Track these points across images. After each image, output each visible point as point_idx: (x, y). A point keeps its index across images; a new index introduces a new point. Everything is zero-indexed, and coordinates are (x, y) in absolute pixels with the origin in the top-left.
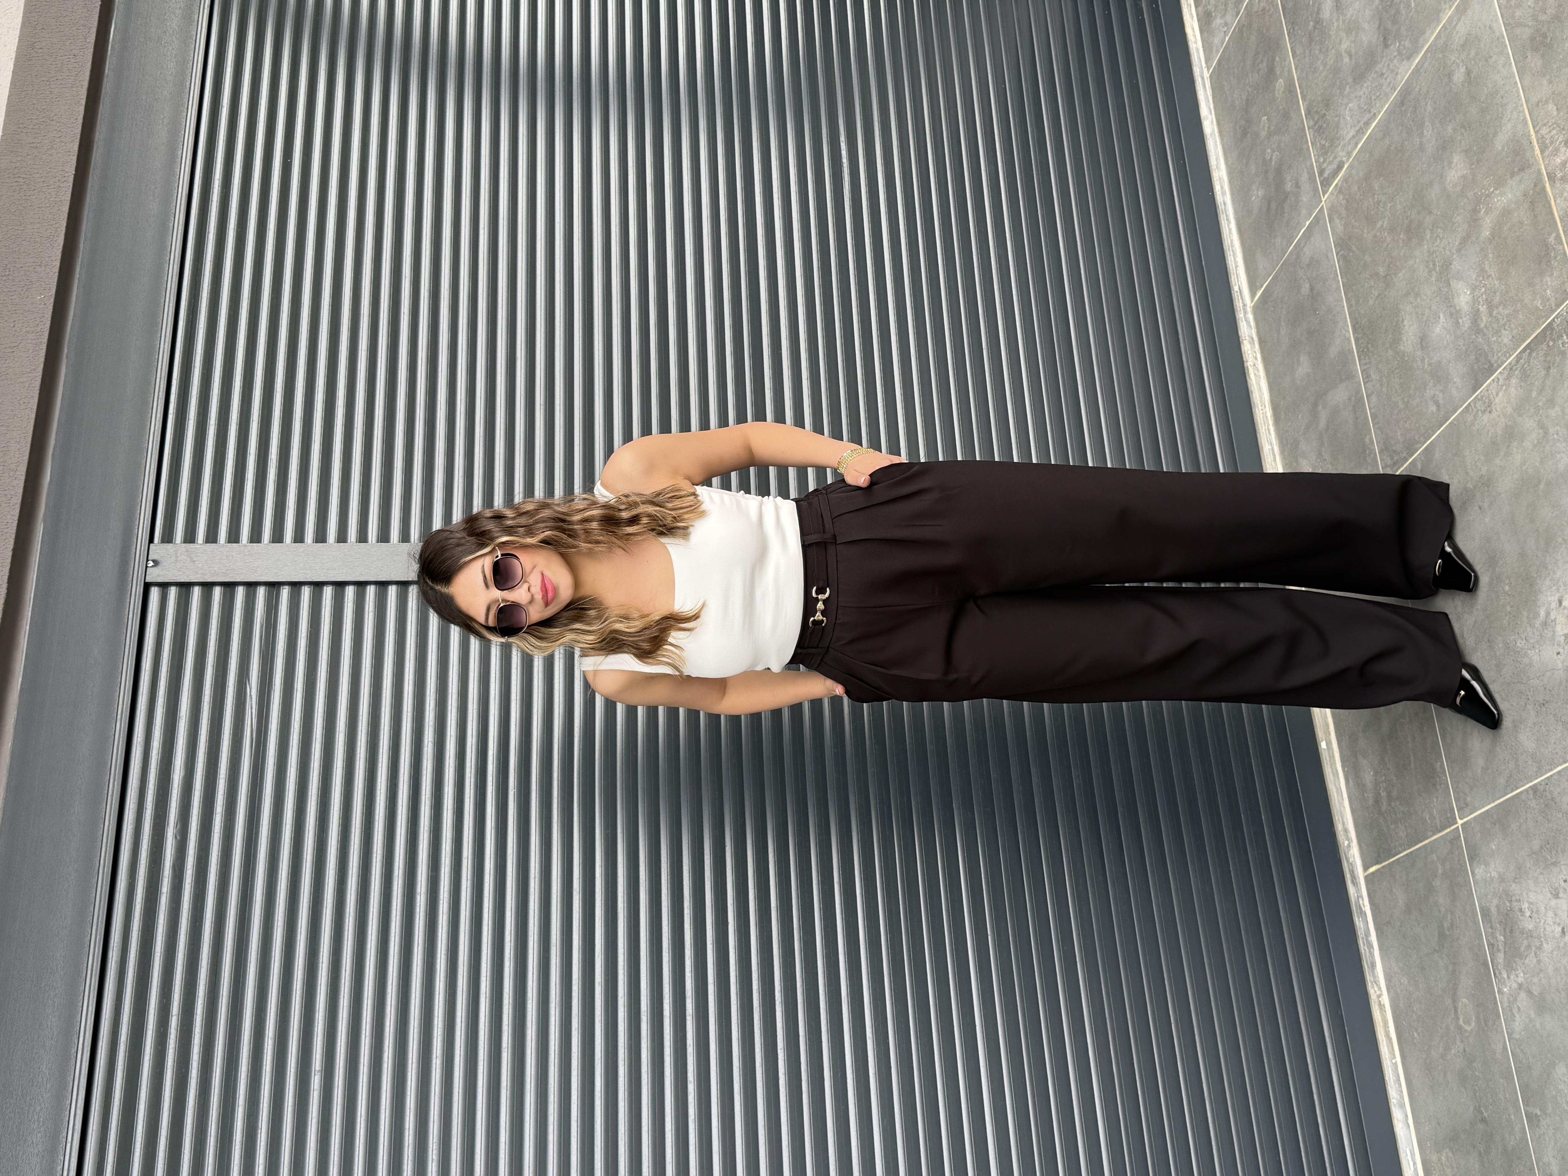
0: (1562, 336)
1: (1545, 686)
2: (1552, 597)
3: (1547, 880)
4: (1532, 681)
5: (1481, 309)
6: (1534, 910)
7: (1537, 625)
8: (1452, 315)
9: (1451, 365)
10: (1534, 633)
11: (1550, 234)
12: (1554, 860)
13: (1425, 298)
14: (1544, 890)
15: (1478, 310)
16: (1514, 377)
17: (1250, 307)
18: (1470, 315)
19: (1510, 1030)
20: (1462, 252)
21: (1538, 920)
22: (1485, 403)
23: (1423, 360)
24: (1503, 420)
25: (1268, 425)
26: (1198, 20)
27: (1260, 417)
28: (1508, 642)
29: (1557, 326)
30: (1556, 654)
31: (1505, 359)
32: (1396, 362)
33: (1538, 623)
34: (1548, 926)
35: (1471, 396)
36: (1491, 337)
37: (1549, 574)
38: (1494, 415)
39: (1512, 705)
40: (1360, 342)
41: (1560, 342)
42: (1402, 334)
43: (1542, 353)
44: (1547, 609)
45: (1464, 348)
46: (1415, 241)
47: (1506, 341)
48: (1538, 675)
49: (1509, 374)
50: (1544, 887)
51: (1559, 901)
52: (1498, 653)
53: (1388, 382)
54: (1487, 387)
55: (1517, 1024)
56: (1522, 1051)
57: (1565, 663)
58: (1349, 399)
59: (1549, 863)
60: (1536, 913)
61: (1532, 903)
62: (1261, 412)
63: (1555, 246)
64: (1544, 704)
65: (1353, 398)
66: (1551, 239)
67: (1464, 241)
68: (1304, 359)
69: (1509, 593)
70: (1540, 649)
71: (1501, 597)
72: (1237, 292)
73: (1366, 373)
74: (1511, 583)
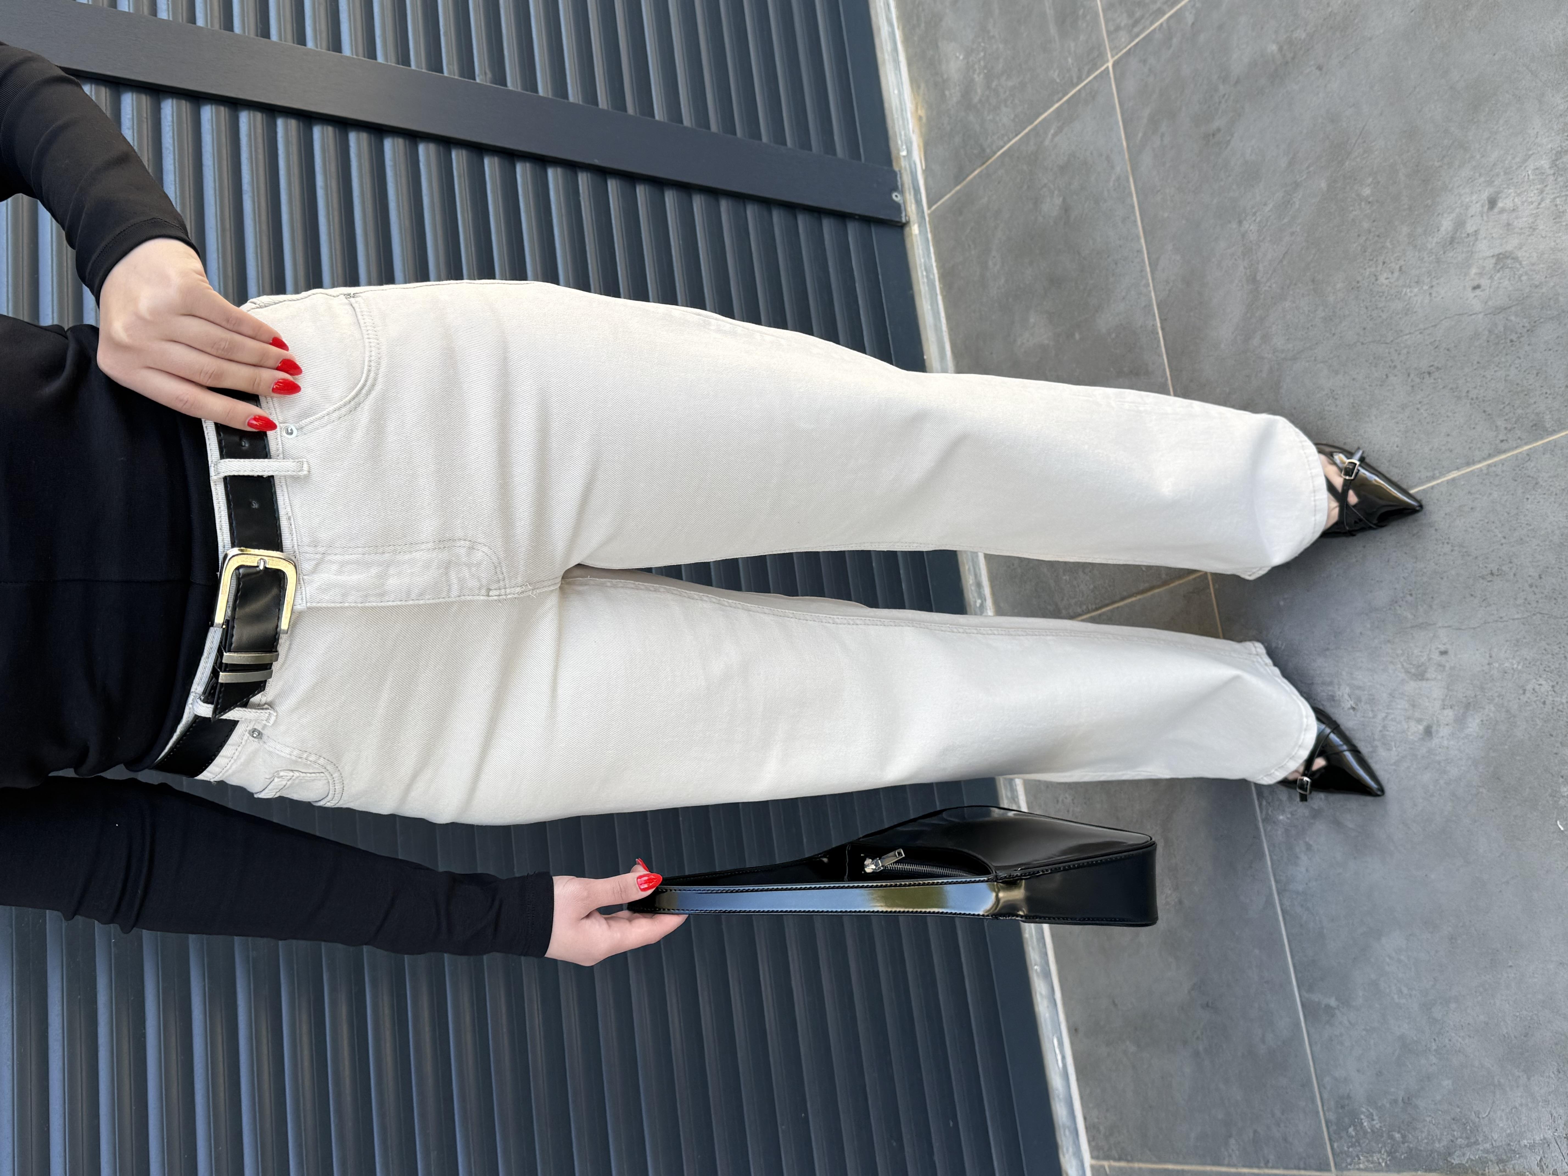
1: (1437, 343)
2: (1474, 197)
3: (1399, 652)
4: (1408, 337)
6: (1363, 698)
7: (1429, 247)
10: (1421, 259)
12: (1420, 620)
14: (1391, 667)
19: (1283, 881)
21: (1371, 714)
28: (1359, 278)
30: (1470, 289)
33: (1432, 242)
34: (1394, 723)
37: (1472, 157)
39: (1354, 379)
44: (1459, 215)
48: (1421, 326)
50: (1391, 662)
51: (1424, 684)
52: (1331, 299)
55: (1303, 869)
56: (1308, 909)
57: (1490, 303)
59: (1409, 625)
60: (1366, 703)
61: (1359, 688)
64: (1429, 373)
69: (1370, 200)
70: (1434, 283)
71: (1351, 208)
74: (1379, 182)
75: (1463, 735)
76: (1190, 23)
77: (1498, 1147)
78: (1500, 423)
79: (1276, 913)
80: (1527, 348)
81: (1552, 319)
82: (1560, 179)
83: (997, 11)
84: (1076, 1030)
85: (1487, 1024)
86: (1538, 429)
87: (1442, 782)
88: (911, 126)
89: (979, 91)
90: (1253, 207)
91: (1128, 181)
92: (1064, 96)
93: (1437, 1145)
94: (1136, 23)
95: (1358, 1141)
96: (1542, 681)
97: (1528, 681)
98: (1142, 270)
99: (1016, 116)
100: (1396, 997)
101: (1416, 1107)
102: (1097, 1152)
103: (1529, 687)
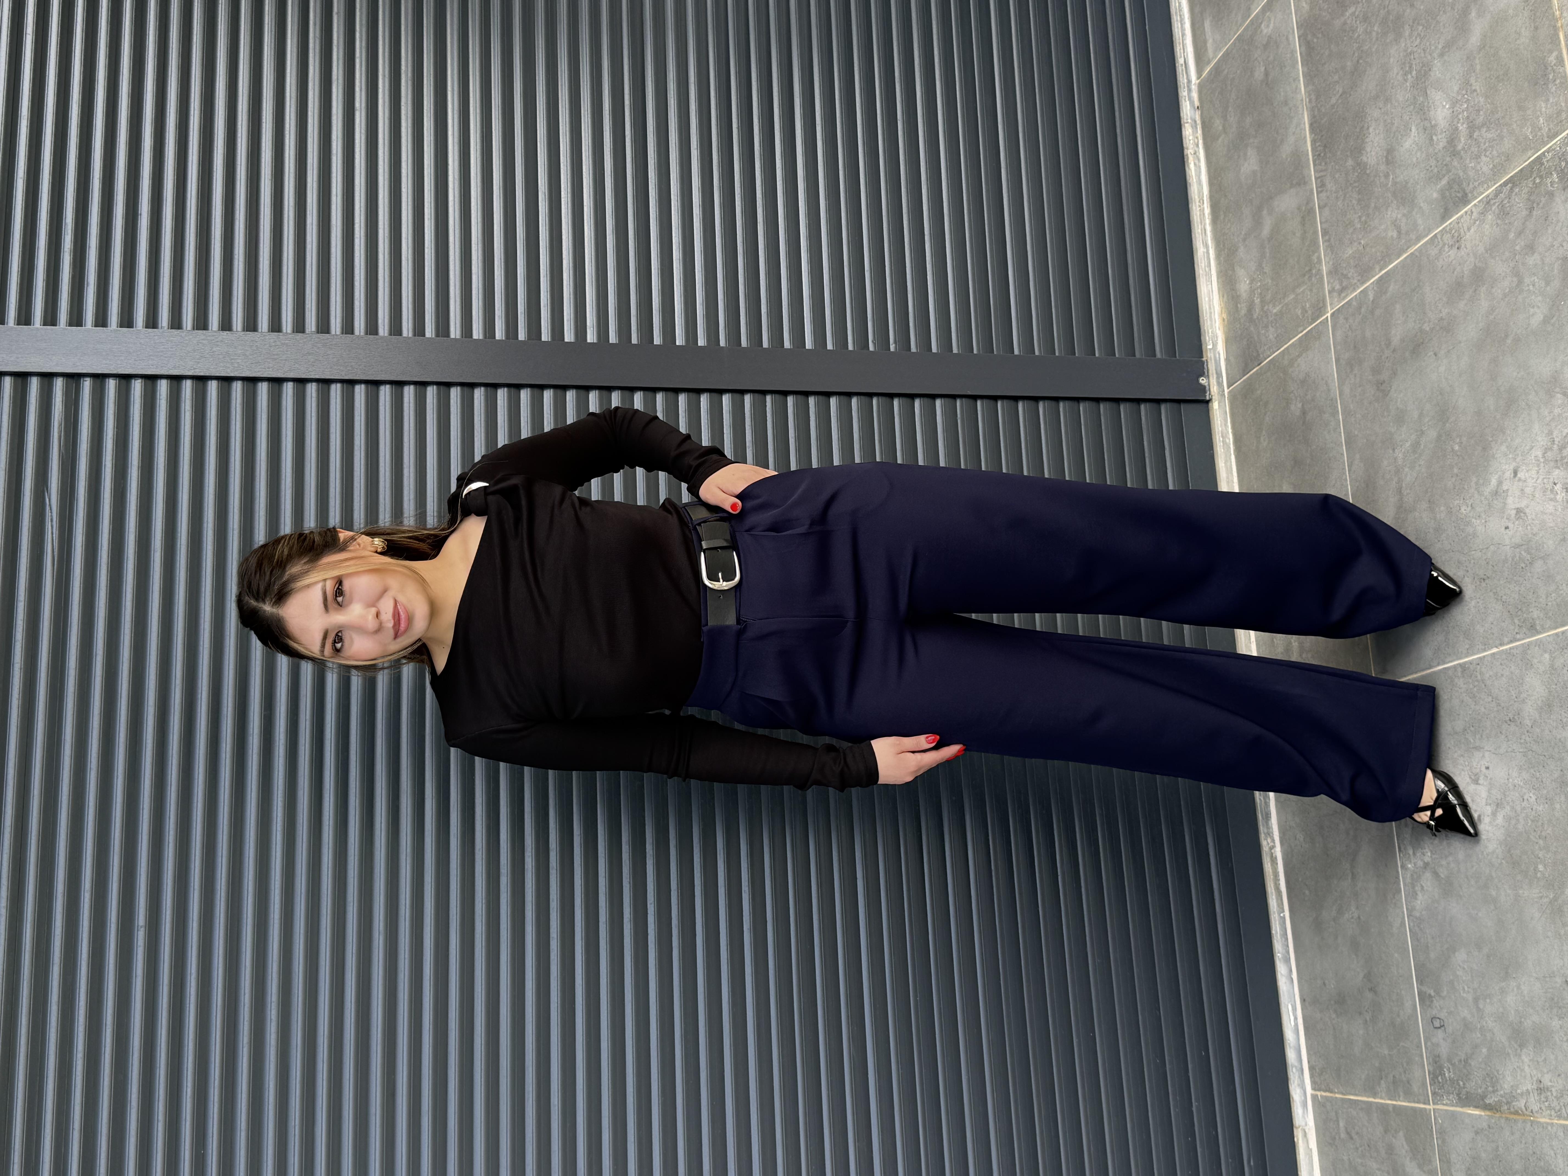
0: (1551, 174)
1: (1488, 560)
2: (1507, 466)
3: (1467, 763)
4: (1473, 552)
5: (1460, 128)
7: (1486, 494)
8: (1425, 130)
9: (1419, 187)
10: (1481, 501)
11: (1551, 52)
12: (1477, 745)
13: (1396, 104)
14: (1463, 773)
15: (1457, 128)
16: (1490, 212)
17: (1195, 84)
18: (1447, 133)
19: (1410, 907)
20: (1446, 58)
22: (1453, 236)
23: (1387, 176)
24: (1473, 260)
25: (1205, 224)
27: (1196, 215)
28: (1452, 506)
29: (1548, 161)
30: (1504, 528)
31: (1482, 190)
32: (1356, 174)
33: (1487, 491)
35: (1438, 227)
36: (1468, 161)
37: (1507, 440)
38: (1463, 252)
40: (1318, 144)
41: (1549, 180)
42: (1367, 143)
43: (1526, 190)
44: (1500, 477)
45: (1436, 170)
46: (1391, 37)
47: (1485, 169)
48: (1481, 547)
49: (1484, 207)
50: (1463, 770)
51: (1478, 787)
52: (1438, 516)
53: (1345, 197)
54: (1458, 219)
55: (1419, 902)
56: (1421, 929)
57: (1513, 540)
58: (1299, 209)
59: (1471, 746)
62: (1198, 209)
63: (1555, 67)
64: (1484, 580)
65: (1304, 208)
66: (1552, 59)
67: (1448, 46)
68: (1251, 153)
69: (1458, 453)
70: (1487, 519)
71: (1449, 456)
72: (1182, 65)
73: (1322, 181)
74: (1462, 443)
75: (1495, 824)
76: (1371, 299)
77: (1507, 1094)
78: (1516, 621)
79: (1406, 931)
80: (1529, 574)
81: (1541, 558)
82: (1546, 466)
83: (1268, 255)
84: (1304, 1000)
85: (1503, 1013)
86: (1533, 629)
87: (1485, 853)
88: (1217, 325)
89: (1257, 310)
90: (1400, 441)
91: (1337, 402)
92: (1304, 330)
93: (1479, 1091)
94: (1343, 289)
95: (1443, 1085)
96: (1531, 795)
97: (1525, 793)
98: (1344, 469)
99: (1278, 335)
100: (1462, 992)
101: (1470, 1065)
102: (1316, 1086)
103: (1525, 798)
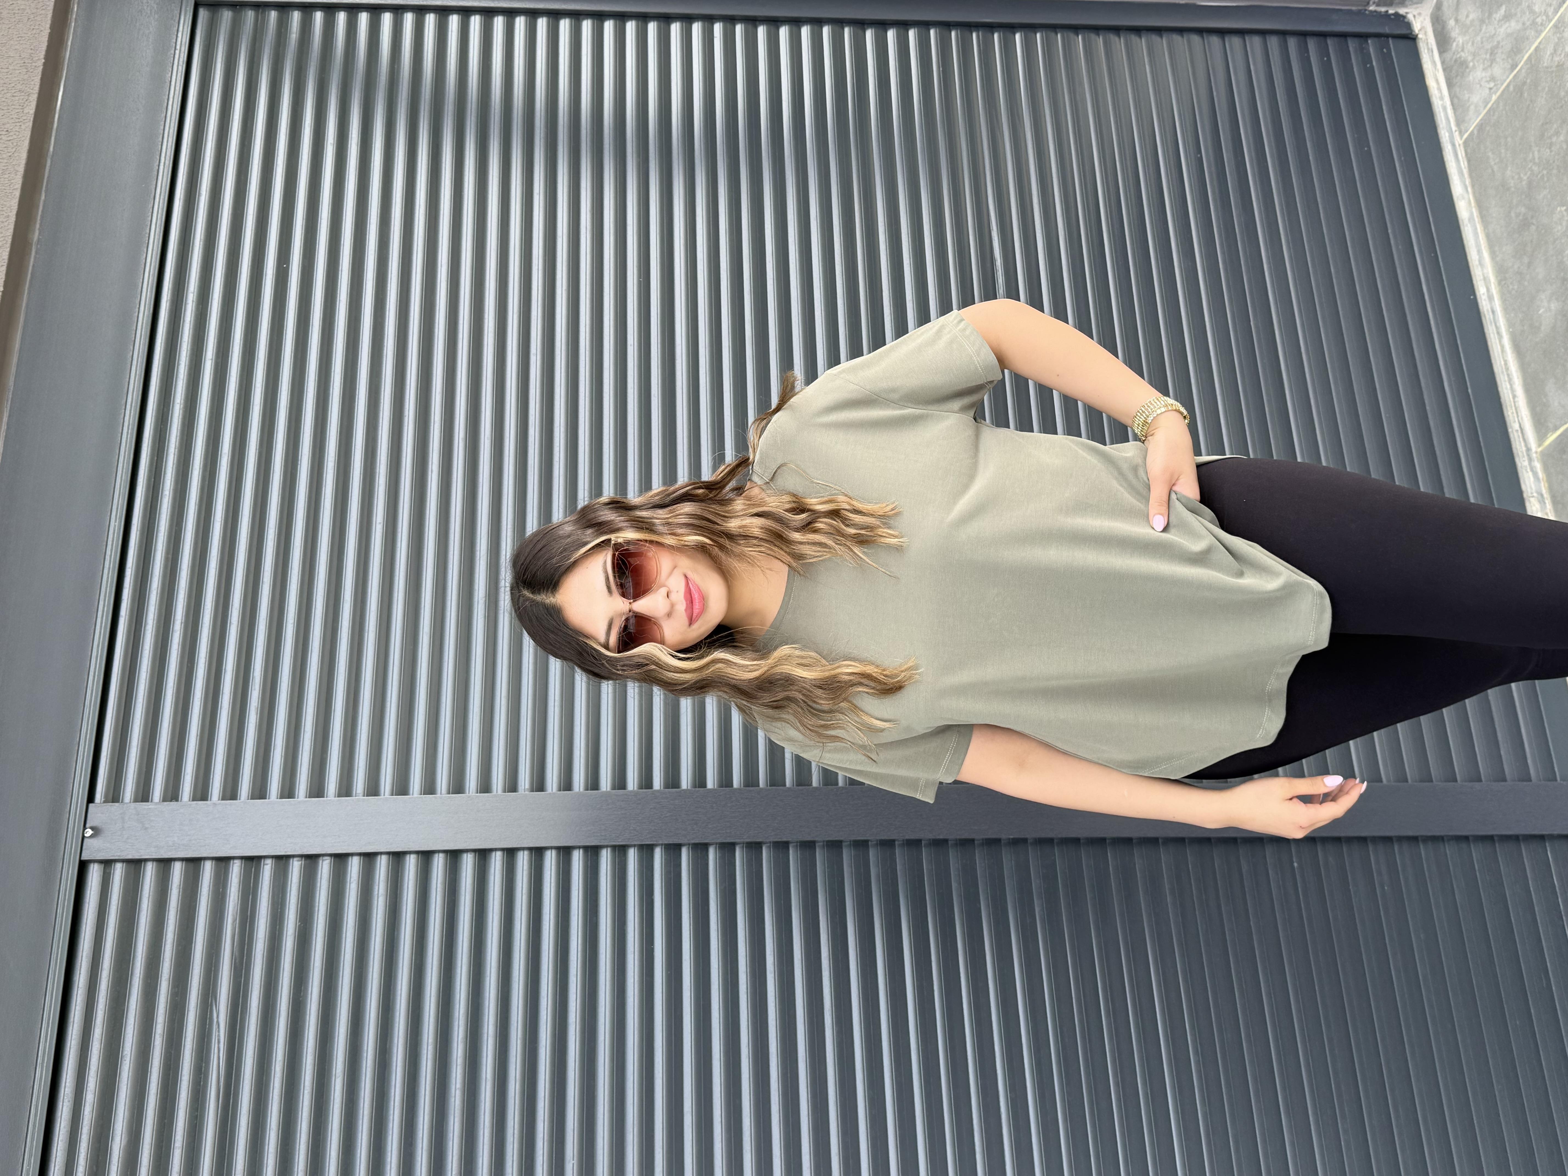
17: (1537, 453)
26: (1444, 70)
72: (1516, 431)
